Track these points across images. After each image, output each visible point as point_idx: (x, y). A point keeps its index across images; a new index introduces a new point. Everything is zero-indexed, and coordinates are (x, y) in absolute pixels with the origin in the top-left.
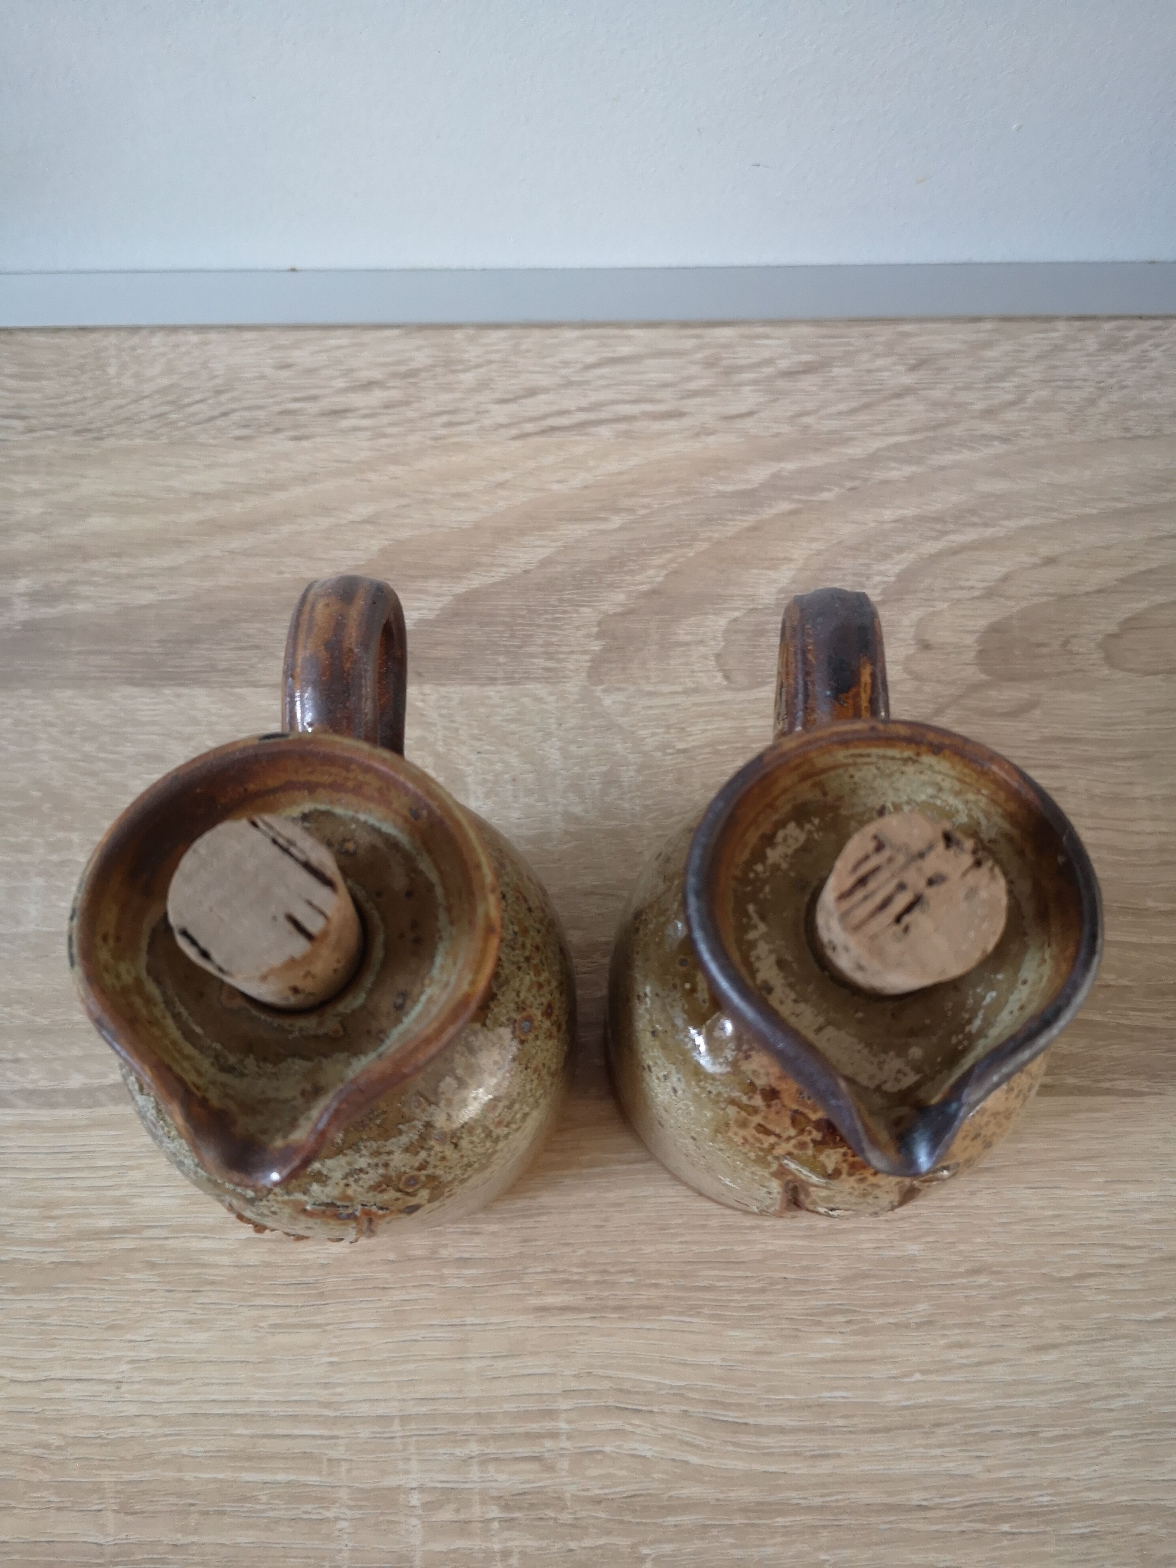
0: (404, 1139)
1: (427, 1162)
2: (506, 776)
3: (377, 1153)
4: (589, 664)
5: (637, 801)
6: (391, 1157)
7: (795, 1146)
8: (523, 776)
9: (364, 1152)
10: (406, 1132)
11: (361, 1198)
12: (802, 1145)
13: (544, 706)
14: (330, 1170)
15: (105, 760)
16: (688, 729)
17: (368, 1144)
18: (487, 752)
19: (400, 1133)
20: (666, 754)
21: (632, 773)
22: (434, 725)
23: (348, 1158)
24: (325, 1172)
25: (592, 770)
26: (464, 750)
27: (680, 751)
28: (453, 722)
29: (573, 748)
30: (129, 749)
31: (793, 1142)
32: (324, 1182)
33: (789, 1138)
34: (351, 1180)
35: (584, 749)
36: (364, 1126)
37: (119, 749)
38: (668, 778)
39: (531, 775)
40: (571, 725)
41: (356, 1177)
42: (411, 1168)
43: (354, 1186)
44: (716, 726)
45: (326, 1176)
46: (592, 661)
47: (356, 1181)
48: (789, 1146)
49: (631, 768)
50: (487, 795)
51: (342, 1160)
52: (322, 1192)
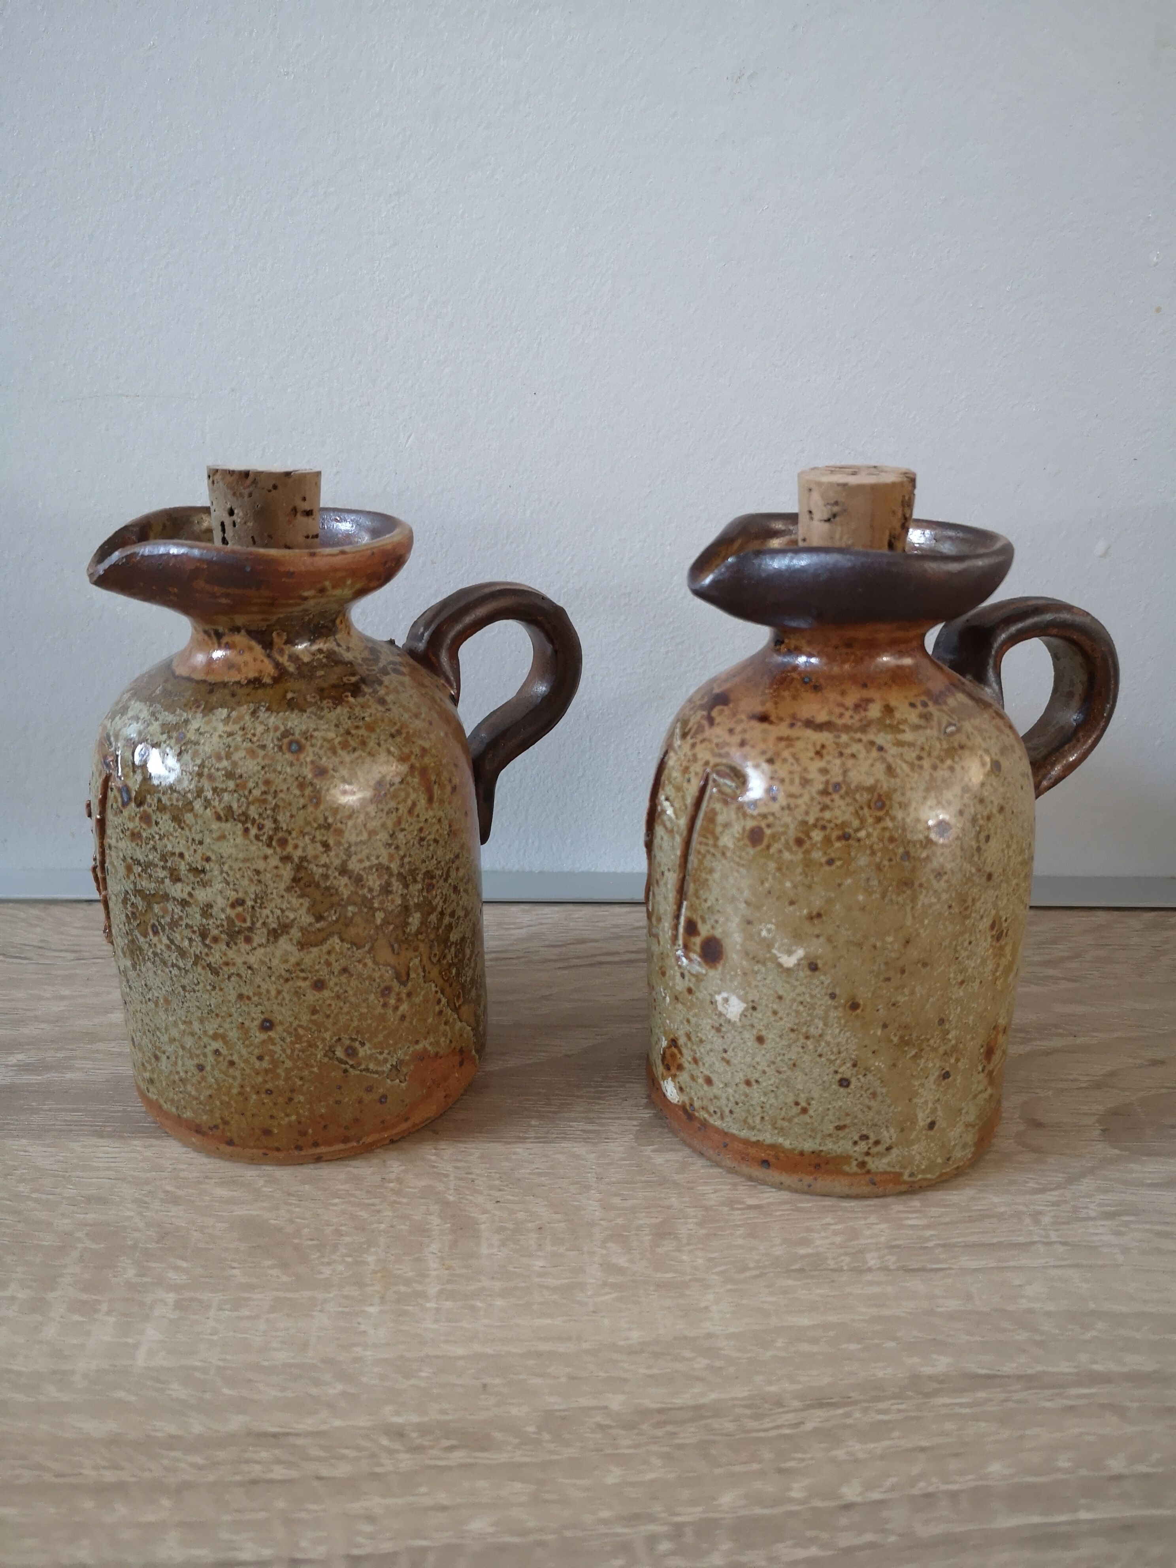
2: (530, 1225)
4: (638, 1128)
5: (699, 1254)
8: (552, 1225)
13: (582, 1162)
15: (36, 1200)
18: (509, 1202)
20: (733, 1209)
21: (691, 1226)
22: (447, 1176)
25: (641, 1222)
26: (480, 1199)
27: (750, 1207)
28: (471, 1173)
29: (616, 1201)
30: (70, 1191)
35: (630, 1201)
37: (58, 1190)
38: (738, 1232)
39: (563, 1225)
40: (613, 1179)
46: (640, 1125)
49: (691, 1220)
50: (503, 1243)
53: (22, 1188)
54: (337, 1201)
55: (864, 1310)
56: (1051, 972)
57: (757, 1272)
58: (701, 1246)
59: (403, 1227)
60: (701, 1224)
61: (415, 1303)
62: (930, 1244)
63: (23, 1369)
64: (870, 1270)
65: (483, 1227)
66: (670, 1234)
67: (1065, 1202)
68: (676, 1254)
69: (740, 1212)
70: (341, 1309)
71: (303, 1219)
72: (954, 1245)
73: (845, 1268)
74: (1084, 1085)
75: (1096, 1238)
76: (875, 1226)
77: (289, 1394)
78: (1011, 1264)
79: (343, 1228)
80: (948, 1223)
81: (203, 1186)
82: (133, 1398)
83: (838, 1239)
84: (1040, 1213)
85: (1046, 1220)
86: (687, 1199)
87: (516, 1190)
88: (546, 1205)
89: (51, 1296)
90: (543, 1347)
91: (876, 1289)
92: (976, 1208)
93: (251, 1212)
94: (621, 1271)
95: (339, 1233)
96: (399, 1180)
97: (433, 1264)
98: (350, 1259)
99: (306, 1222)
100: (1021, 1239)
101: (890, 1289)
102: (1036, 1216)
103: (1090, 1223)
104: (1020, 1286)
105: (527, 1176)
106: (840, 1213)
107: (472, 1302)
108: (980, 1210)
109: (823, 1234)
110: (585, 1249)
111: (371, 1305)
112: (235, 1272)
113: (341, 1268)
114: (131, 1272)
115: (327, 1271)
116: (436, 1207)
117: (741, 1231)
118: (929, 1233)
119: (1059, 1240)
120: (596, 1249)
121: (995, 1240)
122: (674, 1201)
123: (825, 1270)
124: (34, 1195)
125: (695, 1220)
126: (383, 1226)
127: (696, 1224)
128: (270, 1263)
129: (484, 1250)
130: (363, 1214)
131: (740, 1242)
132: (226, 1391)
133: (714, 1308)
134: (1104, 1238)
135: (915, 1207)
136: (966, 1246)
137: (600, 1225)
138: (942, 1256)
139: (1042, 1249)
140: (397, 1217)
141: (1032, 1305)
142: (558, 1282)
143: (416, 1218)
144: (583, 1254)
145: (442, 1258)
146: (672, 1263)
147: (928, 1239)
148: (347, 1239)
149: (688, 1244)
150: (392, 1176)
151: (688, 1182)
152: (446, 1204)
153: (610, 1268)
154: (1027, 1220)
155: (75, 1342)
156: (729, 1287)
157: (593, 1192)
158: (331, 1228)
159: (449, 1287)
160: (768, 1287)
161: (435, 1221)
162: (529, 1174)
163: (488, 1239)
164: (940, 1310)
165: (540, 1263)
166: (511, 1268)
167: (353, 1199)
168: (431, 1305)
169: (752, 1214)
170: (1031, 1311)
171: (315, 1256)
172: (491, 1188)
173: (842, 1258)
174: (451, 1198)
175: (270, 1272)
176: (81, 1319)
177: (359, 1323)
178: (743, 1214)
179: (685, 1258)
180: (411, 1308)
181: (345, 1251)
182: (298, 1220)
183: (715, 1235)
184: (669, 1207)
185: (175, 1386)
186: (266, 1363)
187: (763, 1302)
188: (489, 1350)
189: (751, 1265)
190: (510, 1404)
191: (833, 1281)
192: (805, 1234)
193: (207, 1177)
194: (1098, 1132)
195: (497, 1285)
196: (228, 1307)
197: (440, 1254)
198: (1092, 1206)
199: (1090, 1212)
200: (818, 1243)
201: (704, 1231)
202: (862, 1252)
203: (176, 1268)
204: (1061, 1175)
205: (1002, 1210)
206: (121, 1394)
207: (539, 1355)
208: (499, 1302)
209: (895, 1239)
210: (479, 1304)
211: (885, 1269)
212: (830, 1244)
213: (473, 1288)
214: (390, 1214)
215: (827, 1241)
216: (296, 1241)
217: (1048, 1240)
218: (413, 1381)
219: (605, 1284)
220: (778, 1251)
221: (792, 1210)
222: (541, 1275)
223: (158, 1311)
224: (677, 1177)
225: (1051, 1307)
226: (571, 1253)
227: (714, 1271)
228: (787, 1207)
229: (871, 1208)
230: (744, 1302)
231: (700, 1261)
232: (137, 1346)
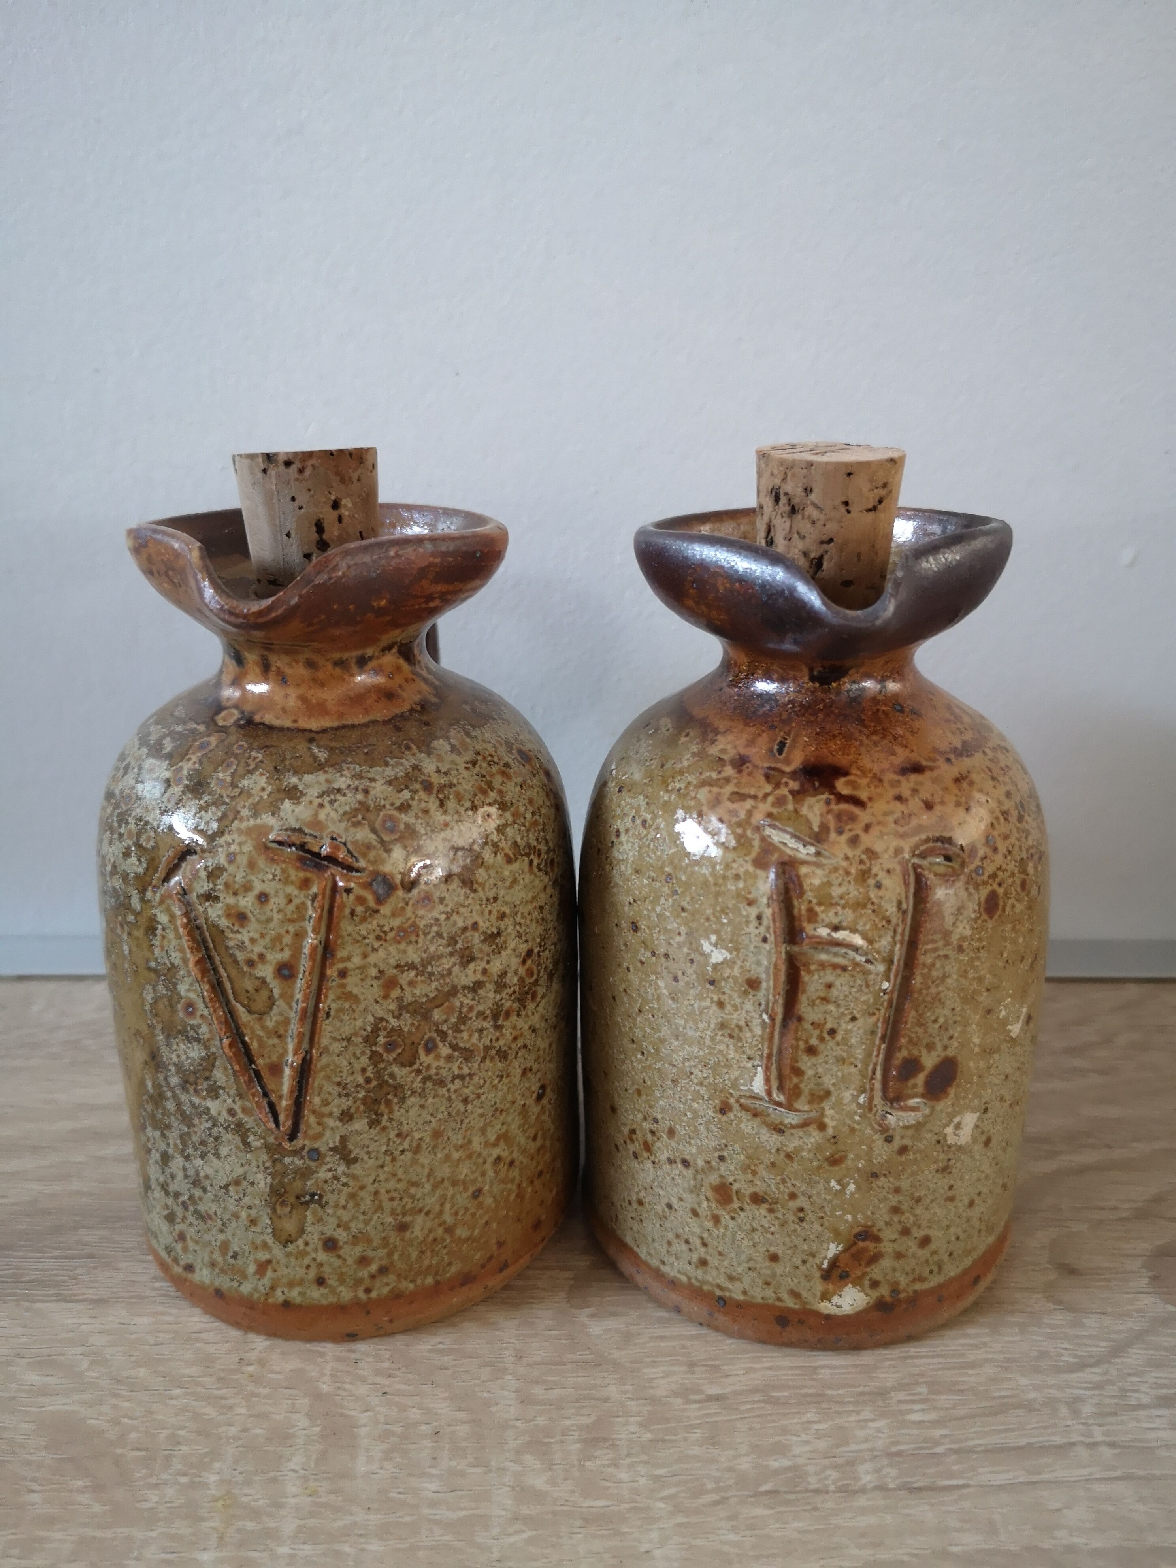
0: (389, 772)
1: (409, 806)
2: (423, 1427)
3: (359, 776)
5: (642, 1469)
6: (373, 784)
7: (773, 805)
8: (452, 1428)
9: (345, 772)
10: (393, 766)
11: (332, 828)
12: (780, 802)
14: (307, 786)
16: (724, 1367)
17: (352, 766)
18: (399, 1393)
19: (387, 764)
20: (689, 1402)
21: (633, 1428)
23: (329, 776)
24: (300, 788)
25: (568, 1423)
26: (362, 1390)
27: (710, 1398)
29: (538, 1391)
31: (770, 799)
32: (298, 798)
33: (766, 795)
34: (326, 799)
35: (556, 1391)
36: (350, 751)
38: (694, 1437)
39: (467, 1427)
40: (538, 1359)
41: (332, 797)
42: (392, 804)
43: (328, 808)
44: (767, 1365)
45: (301, 792)
47: (332, 802)
48: (766, 807)
49: (632, 1419)
50: (387, 1456)
51: (322, 777)
52: (293, 811)
54: (177, 1391)
55: (856, 1552)
56: (1077, 1062)
57: (715, 1497)
58: (644, 1457)
59: (258, 1431)
60: (644, 1425)
61: (262, 1547)
62: (940, 1450)
64: (863, 1490)
65: (363, 1431)
66: (605, 1440)
67: (1110, 1382)
68: (611, 1470)
69: (697, 1406)
70: (164, 1556)
71: (131, 1418)
72: (971, 1451)
73: (832, 1488)
74: (1125, 1215)
75: (1151, 1435)
76: (871, 1424)
78: (1046, 1476)
79: (181, 1433)
80: (962, 1418)
81: (11, 1368)
83: (822, 1445)
84: (1079, 1399)
85: (1087, 1409)
86: (631, 1388)
87: (411, 1376)
88: (445, 1399)
91: (871, 1520)
92: (997, 1394)
93: (66, 1407)
94: (538, 1496)
95: (175, 1440)
96: (261, 1363)
97: (292, 1487)
98: (184, 1480)
99: (134, 1422)
100: (1058, 1440)
101: (889, 1518)
102: (1074, 1404)
103: (1142, 1413)
104: (1058, 1510)
105: (427, 1354)
106: (824, 1405)
107: (337, 1547)
108: (1004, 1397)
109: (804, 1437)
110: (493, 1464)
111: (205, 1549)
112: (34, 1497)
113: (172, 1492)
116: (306, 1401)
117: (697, 1434)
118: (938, 1433)
119: (1107, 1439)
120: (507, 1464)
121: (1023, 1442)
122: (613, 1391)
123: (807, 1491)
125: (638, 1419)
126: (233, 1431)
127: (640, 1425)
128: (80, 1483)
129: (361, 1466)
130: (210, 1412)
131: (696, 1451)
133: (657, 1553)
134: (1162, 1434)
135: (920, 1394)
136: (986, 1451)
137: (515, 1427)
138: (955, 1468)
139: (1083, 1453)
140: (251, 1416)
141: (1075, 1540)
142: (452, 1515)
143: (277, 1417)
144: (490, 1471)
145: (306, 1478)
146: (606, 1484)
147: (937, 1443)
148: (185, 1449)
149: (629, 1455)
150: (252, 1356)
151: (631, 1362)
152: (318, 1396)
153: (522, 1492)
154: (1064, 1411)
156: (680, 1519)
157: (510, 1377)
158: (166, 1432)
159: (312, 1522)
160: (730, 1518)
161: (302, 1421)
162: (430, 1351)
163: (367, 1450)
164: (955, 1549)
165: (434, 1487)
166: (393, 1495)
167: (199, 1389)
168: (283, 1550)
169: (714, 1408)
170: (1071, 1549)
171: (140, 1473)
172: (378, 1372)
173: (828, 1472)
174: (325, 1388)
175: (80, 1498)
178: (699, 1409)
179: (623, 1476)
180: (257, 1555)
181: (179, 1467)
182: (125, 1420)
183: (664, 1441)
184: (606, 1400)
187: (723, 1543)
189: (710, 1485)
191: (816, 1509)
192: (778, 1438)
193: (18, 1355)
194: (1145, 1281)
195: (375, 1519)
197: (302, 1472)
198: (1144, 1388)
199: (1142, 1396)
200: (797, 1451)
201: (649, 1436)
202: (851, 1463)
204: (1102, 1344)
205: (1032, 1395)
208: (375, 1546)
209: (897, 1443)
211: (882, 1488)
212: (811, 1452)
213: (340, 1523)
214: (243, 1411)
215: (807, 1448)
216: (119, 1451)
217: (1092, 1440)
219: (516, 1518)
220: (744, 1464)
221: (763, 1401)
222: (433, 1504)
224: (616, 1355)
225: (1097, 1543)
226: (474, 1470)
227: (661, 1495)
228: (758, 1397)
229: (865, 1398)
230: (698, 1542)
231: (643, 1481)
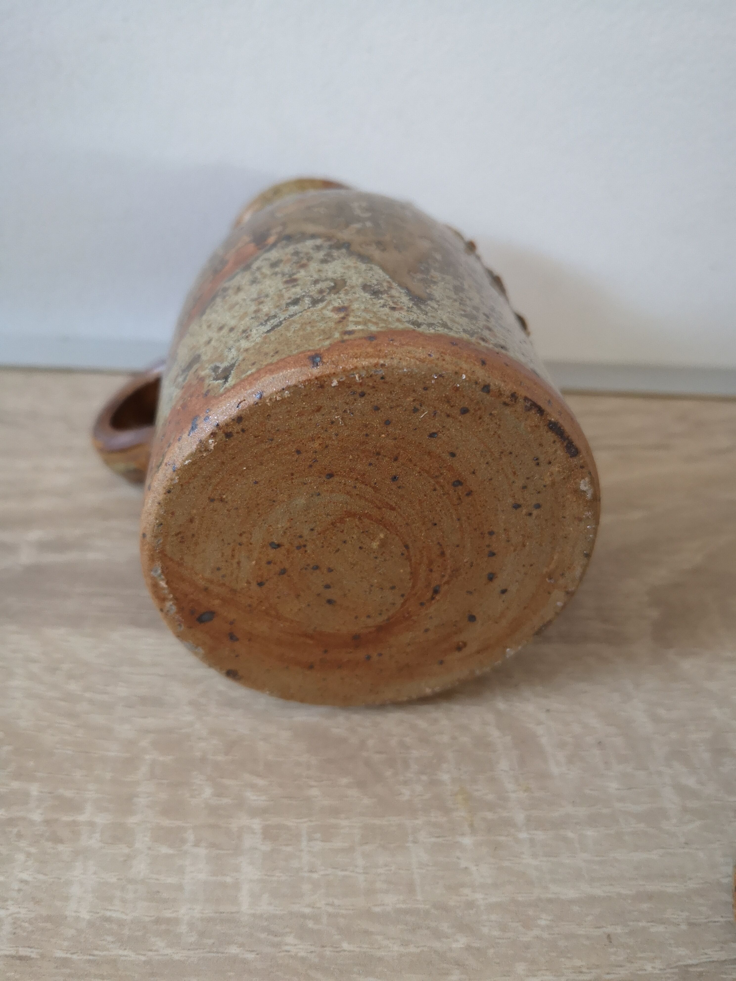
2: (588, 739)
39: (620, 739)
53: (73, 687)
59: (465, 739)
61: (506, 833)
63: (124, 917)
65: (543, 740)
70: (434, 840)
77: (412, 949)
82: (250, 956)
89: (131, 820)
90: (652, 887)
97: (510, 786)
98: (425, 778)
107: (562, 832)
111: (463, 835)
113: (419, 788)
114: (208, 792)
115: (406, 793)
120: (662, 768)
124: (88, 695)
128: (346, 781)
129: (554, 769)
132: (345, 946)
137: (656, 740)
142: (639, 808)
144: (651, 774)
145: (516, 778)
148: (415, 753)
155: (169, 880)
159: (534, 813)
163: (553, 756)
165: (614, 785)
166: (587, 791)
168: (523, 835)
171: (389, 773)
175: (350, 792)
176: (171, 851)
177: (458, 858)
180: (503, 838)
181: (417, 768)
185: (290, 939)
186: (377, 909)
188: (598, 892)
190: (641, 958)
195: (581, 812)
196: (318, 835)
197: (512, 773)
203: (253, 787)
206: (234, 950)
207: (650, 897)
210: (570, 834)
213: (557, 814)
218: (536, 932)
219: (685, 810)
222: (620, 799)
223: (248, 842)
232: (237, 886)
